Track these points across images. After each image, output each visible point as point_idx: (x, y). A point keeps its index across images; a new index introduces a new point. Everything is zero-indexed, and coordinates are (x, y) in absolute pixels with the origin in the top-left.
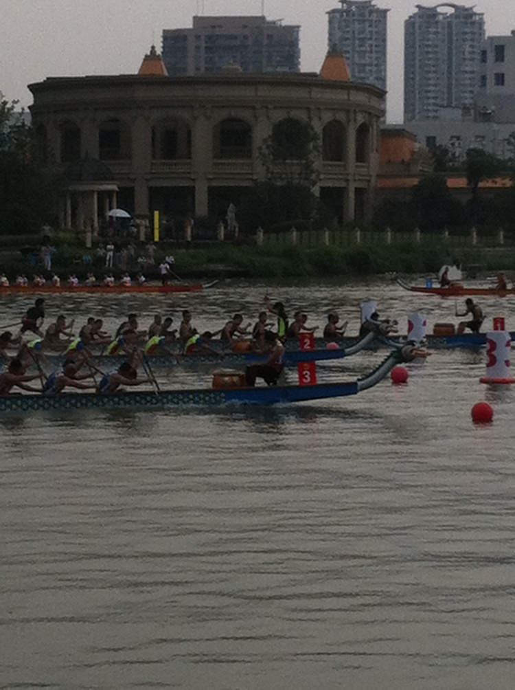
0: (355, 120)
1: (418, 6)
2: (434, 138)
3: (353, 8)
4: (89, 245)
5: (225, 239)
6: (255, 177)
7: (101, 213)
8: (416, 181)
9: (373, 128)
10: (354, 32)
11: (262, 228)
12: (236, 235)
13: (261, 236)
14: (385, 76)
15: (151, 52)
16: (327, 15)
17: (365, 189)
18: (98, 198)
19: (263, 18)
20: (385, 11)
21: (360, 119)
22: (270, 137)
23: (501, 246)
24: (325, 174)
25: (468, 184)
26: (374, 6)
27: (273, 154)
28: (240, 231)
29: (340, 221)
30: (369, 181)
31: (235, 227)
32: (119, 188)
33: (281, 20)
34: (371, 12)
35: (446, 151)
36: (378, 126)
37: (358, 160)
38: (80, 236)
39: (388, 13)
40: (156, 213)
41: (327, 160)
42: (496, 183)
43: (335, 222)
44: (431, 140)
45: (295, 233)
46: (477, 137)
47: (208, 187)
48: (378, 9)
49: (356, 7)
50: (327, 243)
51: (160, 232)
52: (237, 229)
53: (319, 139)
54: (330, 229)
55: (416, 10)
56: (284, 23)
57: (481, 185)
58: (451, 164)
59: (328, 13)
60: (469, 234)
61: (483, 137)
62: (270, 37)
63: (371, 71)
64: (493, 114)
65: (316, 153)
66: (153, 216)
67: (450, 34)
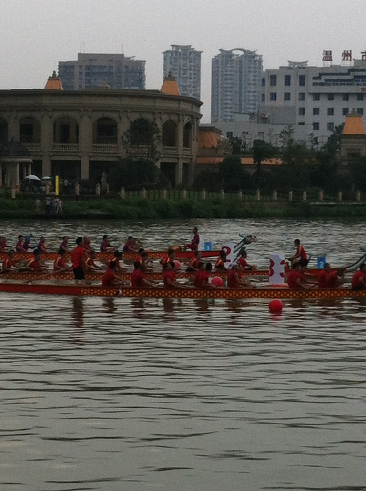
0: (183, 121)
1: (220, 50)
2: (232, 133)
3: (180, 50)
4: (14, 197)
5: (100, 194)
6: (119, 156)
7: (21, 176)
8: (221, 160)
9: (194, 125)
10: (180, 65)
11: (124, 187)
12: (108, 192)
13: (123, 193)
14: (199, 94)
15: (53, 75)
16: (163, 55)
17: (188, 164)
18: (20, 168)
19: (123, 55)
20: (200, 53)
21: (186, 120)
22: (128, 130)
23: (275, 201)
24: (163, 154)
25: (254, 162)
26: (193, 49)
27: (131, 141)
28: (110, 189)
29: (173, 184)
30: (191, 159)
31: (107, 187)
32: (33, 160)
33: (133, 57)
34: (191, 53)
35: (239, 141)
36: (197, 125)
37: (184, 146)
38: (8, 191)
39: (202, 54)
40: (57, 177)
41: (165, 145)
42: (272, 162)
43: (170, 185)
44: (230, 134)
45: (145, 191)
46: (259, 133)
47: (90, 161)
48: (195, 51)
49: (181, 49)
50: (165, 198)
51: (59, 189)
52: (108, 188)
53: (159, 132)
54: (167, 190)
55: (220, 52)
56: (135, 59)
57: (262, 163)
58: (243, 149)
59: (164, 53)
60: (254, 194)
61: (263, 133)
62: (127, 67)
63: (190, 90)
64: (269, 118)
65: (157, 141)
66: (55, 178)
67: (240, 68)
